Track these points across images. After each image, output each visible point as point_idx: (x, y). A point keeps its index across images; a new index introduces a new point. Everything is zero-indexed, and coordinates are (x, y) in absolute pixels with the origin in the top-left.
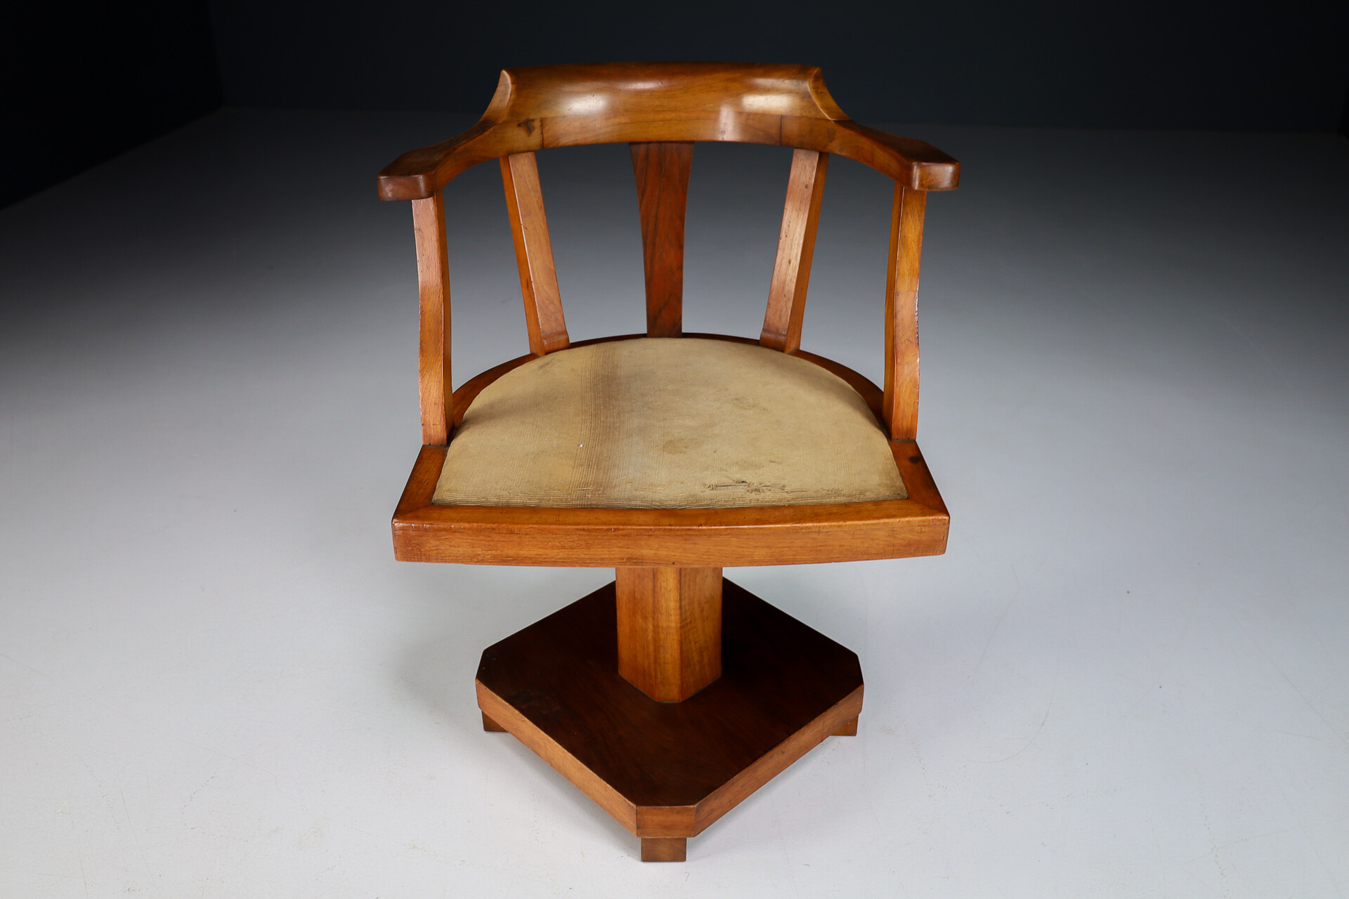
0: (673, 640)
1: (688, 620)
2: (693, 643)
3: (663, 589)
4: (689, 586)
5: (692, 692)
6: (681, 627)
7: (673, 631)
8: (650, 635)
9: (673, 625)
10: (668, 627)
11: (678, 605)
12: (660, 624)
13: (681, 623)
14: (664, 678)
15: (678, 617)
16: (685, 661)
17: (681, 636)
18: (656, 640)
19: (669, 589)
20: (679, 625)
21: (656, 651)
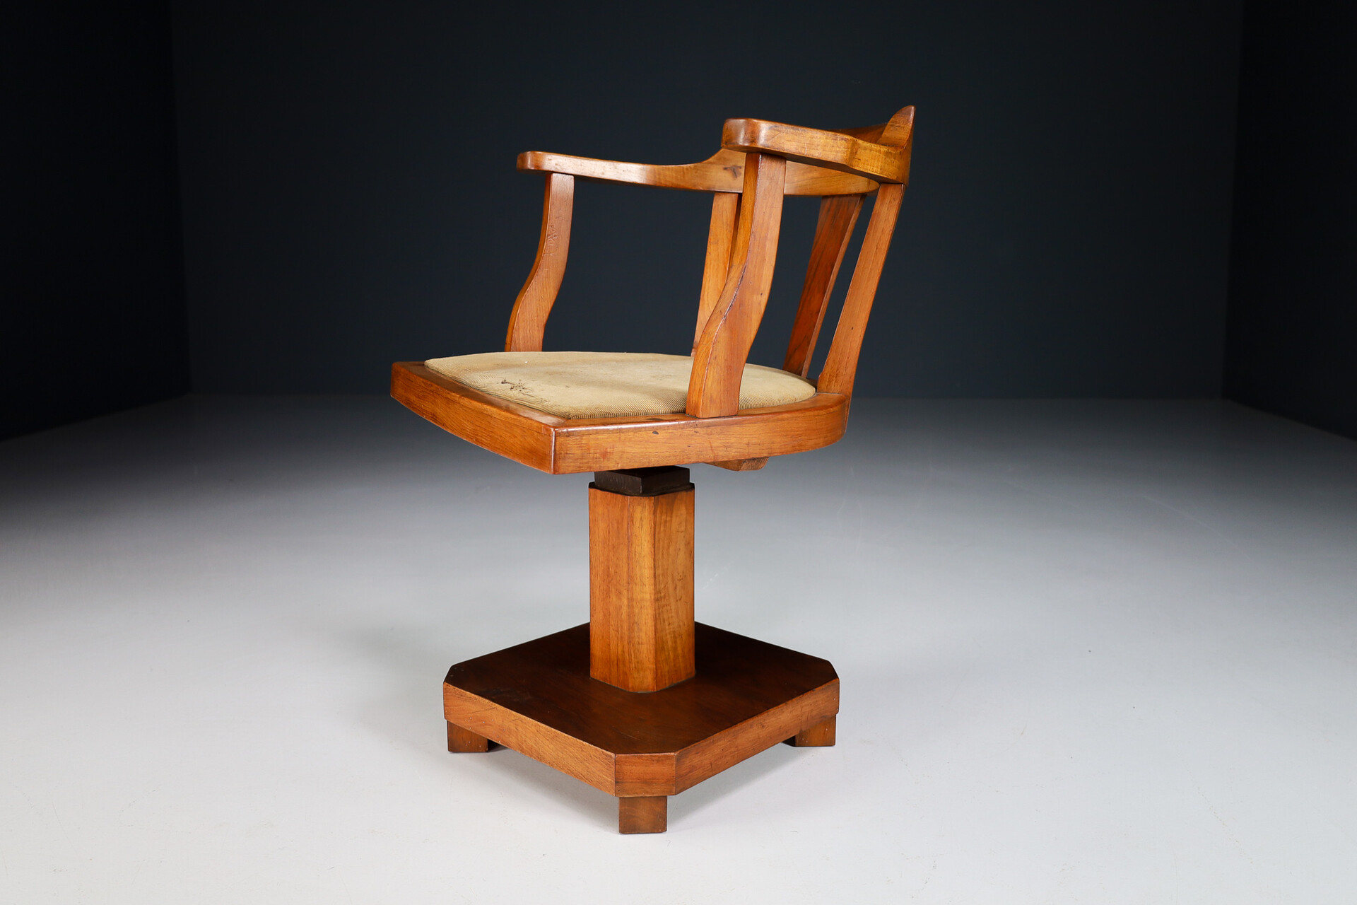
0: (648, 615)
1: (662, 594)
2: (667, 623)
3: (637, 555)
4: (663, 554)
5: (666, 683)
6: (657, 600)
7: (648, 604)
8: (625, 609)
9: (648, 596)
10: (642, 600)
11: (652, 572)
12: (634, 597)
13: (655, 594)
14: (638, 662)
15: (652, 587)
16: (659, 646)
17: (655, 610)
18: (631, 615)
19: (643, 553)
20: (653, 597)
21: (631, 629)
